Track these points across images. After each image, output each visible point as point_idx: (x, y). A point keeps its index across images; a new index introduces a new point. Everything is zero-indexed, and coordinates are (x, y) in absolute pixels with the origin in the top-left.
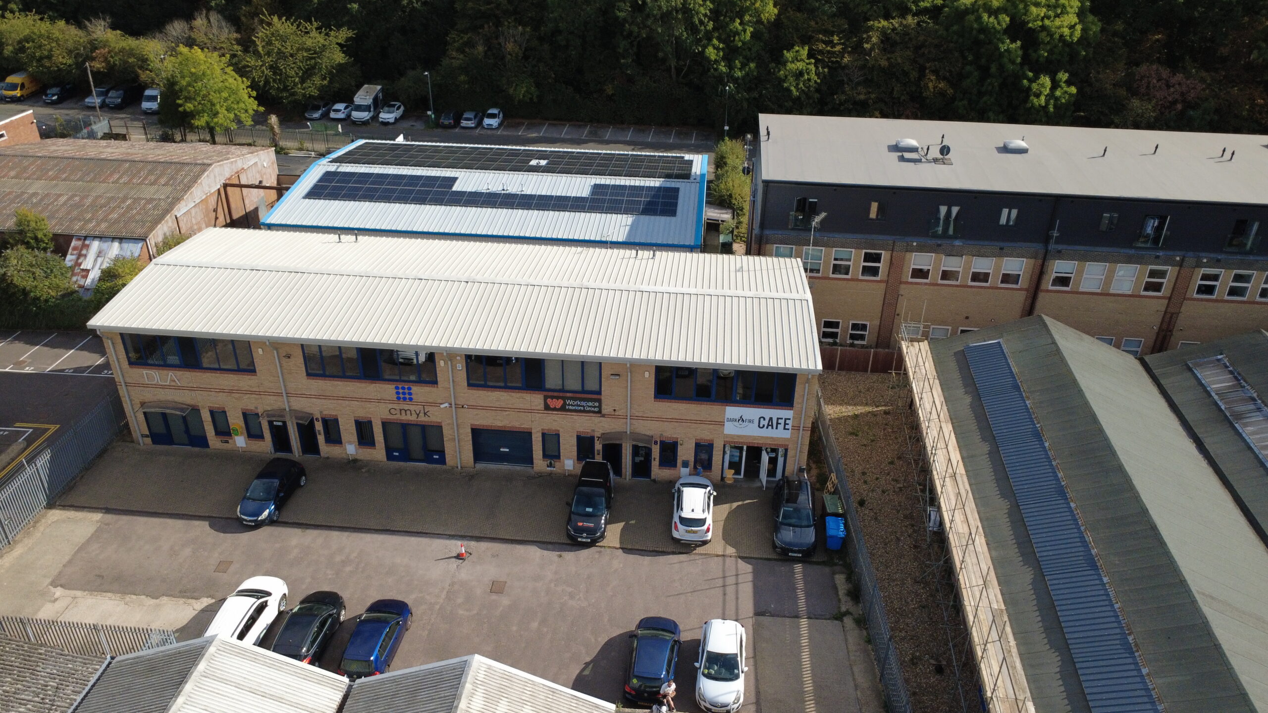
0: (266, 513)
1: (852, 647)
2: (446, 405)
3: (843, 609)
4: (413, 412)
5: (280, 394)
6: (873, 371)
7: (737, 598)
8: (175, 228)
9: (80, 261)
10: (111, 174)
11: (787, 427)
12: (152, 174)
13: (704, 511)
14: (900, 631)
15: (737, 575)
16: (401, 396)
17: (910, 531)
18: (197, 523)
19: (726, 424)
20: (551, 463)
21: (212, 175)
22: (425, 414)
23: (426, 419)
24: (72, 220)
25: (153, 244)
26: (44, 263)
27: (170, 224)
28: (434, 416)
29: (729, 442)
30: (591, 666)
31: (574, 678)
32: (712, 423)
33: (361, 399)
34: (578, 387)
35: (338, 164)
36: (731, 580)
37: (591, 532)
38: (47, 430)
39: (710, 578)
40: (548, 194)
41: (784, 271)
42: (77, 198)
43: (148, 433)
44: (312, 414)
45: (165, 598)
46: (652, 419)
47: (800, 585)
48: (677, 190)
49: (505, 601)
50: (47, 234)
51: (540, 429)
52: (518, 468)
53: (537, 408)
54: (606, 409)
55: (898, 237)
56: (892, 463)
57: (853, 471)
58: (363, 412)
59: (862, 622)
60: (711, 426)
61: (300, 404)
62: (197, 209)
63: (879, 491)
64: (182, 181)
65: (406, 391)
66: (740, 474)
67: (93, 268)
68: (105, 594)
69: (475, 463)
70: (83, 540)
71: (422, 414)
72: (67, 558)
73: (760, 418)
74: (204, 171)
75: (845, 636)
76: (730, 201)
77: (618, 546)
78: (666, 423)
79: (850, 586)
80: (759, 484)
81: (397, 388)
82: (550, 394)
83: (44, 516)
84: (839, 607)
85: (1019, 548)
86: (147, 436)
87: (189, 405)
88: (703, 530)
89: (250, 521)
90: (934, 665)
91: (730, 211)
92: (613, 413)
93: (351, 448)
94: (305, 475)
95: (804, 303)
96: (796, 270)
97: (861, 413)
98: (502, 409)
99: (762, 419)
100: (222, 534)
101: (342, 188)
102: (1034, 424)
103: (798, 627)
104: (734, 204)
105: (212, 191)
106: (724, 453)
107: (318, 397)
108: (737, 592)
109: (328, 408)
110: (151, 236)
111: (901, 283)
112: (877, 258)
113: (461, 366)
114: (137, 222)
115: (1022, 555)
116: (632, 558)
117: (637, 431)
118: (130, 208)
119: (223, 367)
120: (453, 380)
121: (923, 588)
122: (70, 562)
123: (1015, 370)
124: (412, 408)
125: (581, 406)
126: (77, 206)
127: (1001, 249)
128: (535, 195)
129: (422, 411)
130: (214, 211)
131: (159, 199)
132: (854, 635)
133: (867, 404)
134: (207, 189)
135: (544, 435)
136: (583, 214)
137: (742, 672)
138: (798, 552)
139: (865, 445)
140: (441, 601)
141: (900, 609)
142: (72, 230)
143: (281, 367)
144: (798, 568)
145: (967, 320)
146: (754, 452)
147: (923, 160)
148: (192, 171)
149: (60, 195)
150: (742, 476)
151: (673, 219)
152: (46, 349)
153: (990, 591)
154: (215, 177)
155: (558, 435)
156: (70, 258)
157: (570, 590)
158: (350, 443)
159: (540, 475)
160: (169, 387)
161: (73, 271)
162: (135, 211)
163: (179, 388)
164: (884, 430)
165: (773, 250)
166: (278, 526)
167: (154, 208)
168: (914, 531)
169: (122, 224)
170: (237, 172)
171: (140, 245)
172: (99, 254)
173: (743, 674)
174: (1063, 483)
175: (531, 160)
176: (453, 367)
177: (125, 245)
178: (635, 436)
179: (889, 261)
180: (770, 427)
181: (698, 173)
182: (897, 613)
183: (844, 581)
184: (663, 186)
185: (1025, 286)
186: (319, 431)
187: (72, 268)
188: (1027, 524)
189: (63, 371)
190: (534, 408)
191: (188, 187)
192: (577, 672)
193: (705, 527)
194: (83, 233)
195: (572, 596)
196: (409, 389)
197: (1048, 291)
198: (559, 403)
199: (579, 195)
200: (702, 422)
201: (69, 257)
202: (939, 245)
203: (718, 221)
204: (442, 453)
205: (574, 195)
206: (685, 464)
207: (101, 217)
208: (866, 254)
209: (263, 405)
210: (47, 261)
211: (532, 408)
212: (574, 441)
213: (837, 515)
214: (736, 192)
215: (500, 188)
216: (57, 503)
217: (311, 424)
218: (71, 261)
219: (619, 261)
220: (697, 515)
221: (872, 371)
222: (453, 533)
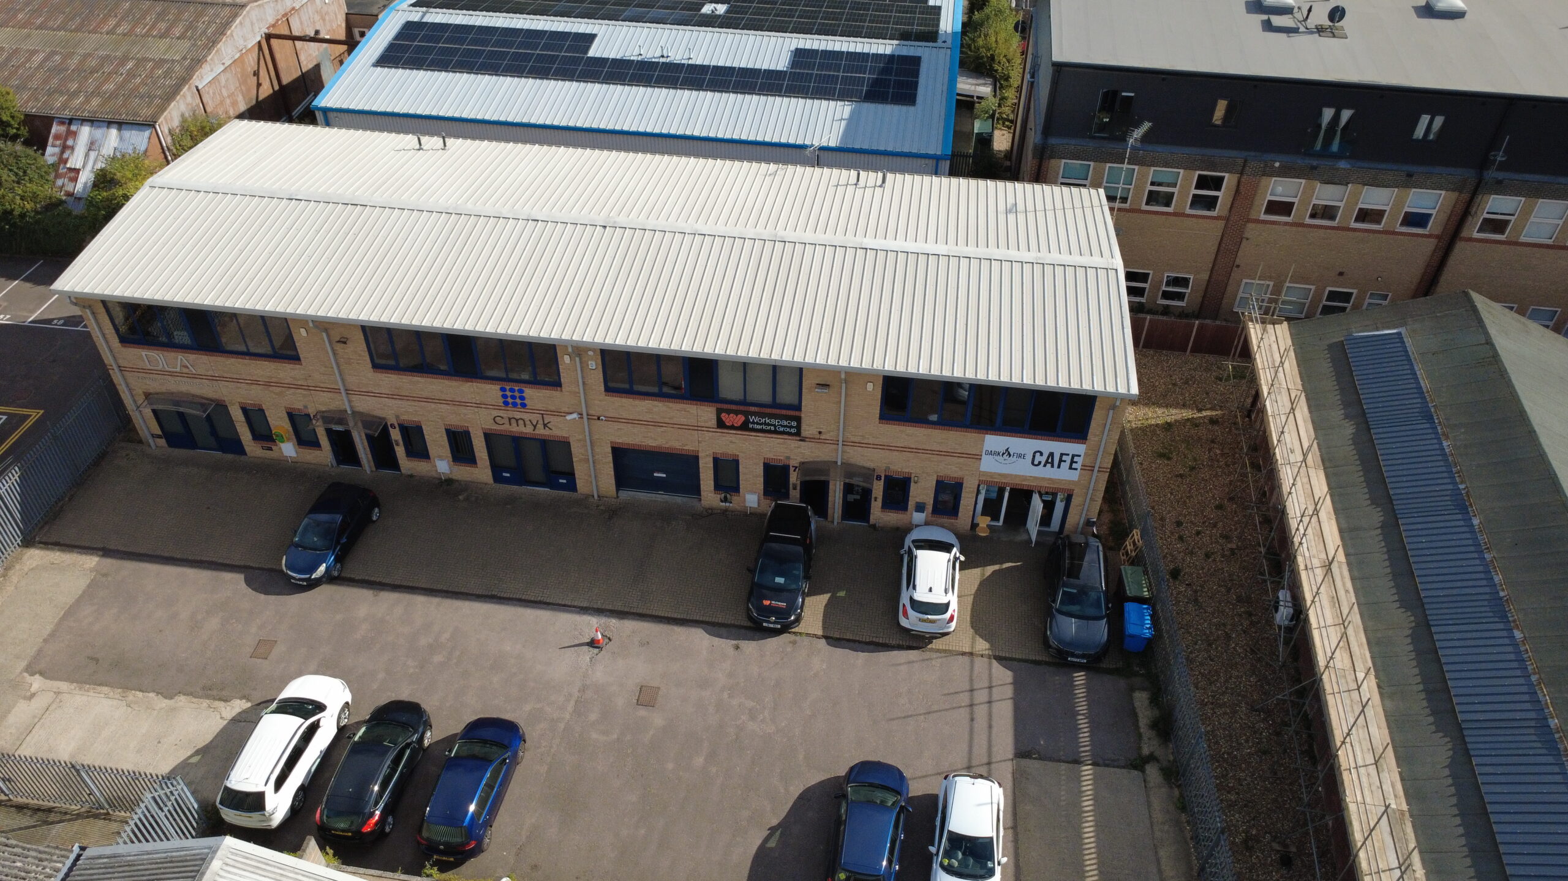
0: (322, 568)
1: (1158, 816)
2: (575, 416)
3: (1146, 751)
4: (528, 423)
5: (336, 391)
6: (1195, 350)
7: (990, 727)
8: (198, 105)
9: (65, 156)
10: (105, 20)
11: (1074, 465)
12: (163, 20)
13: (946, 591)
14: (1229, 792)
15: (990, 687)
16: (510, 400)
17: (1246, 623)
18: (228, 576)
19: (984, 457)
20: (725, 497)
21: (247, 22)
22: (545, 425)
23: (547, 432)
24: (51, 93)
25: (166, 131)
26: (12, 160)
27: (189, 99)
28: (559, 429)
29: (986, 483)
30: (778, 833)
31: (754, 852)
32: (962, 455)
33: (453, 402)
34: (766, 398)
35: (424, 9)
36: (981, 696)
37: (782, 614)
38: (26, 417)
39: (952, 691)
40: (728, 64)
41: (1079, 212)
42: (57, 58)
43: (160, 433)
44: (384, 419)
45: (182, 698)
46: (875, 446)
47: (1082, 707)
48: (916, 61)
49: (658, 720)
50: (16, 114)
51: (711, 452)
52: (678, 499)
53: (707, 425)
54: (807, 430)
55: (1253, 154)
56: (1220, 507)
57: (1162, 519)
58: (458, 418)
59: (1173, 774)
60: (962, 460)
61: (366, 405)
62: (228, 75)
63: (1201, 554)
64: (204, 32)
65: (517, 394)
66: (998, 520)
67: (84, 167)
68: (99, 688)
69: (618, 490)
70: (70, 600)
71: (540, 426)
72: (49, 628)
73: (1035, 453)
74: (235, 16)
75: (1148, 796)
76: (991, 66)
77: (820, 633)
78: (896, 453)
79: (1157, 713)
80: (1024, 537)
81: (503, 389)
82: (725, 406)
83: (18, 559)
84: (1140, 748)
85: (1429, 700)
86: (159, 437)
87: (211, 400)
88: (945, 619)
89: (300, 580)
90: (1278, 851)
91: (989, 81)
92: (818, 436)
93: (442, 465)
94: (378, 506)
95: (1112, 274)
96: (1098, 210)
97: (1176, 421)
98: (656, 424)
99: (1038, 454)
100: (262, 596)
101: (429, 50)
102: (1455, 484)
103: (1078, 779)
104: (996, 71)
105: (250, 46)
106: (978, 492)
107: (391, 396)
108: (990, 715)
109: (410, 413)
110: (161, 120)
111: (1249, 221)
112: (1217, 183)
113: (594, 364)
114: (142, 97)
115: (1434, 713)
116: (840, 653)
117: (852, 461)
118: (131, 74)
119: (253, 350)
120: (584, 383)
121: (1264, 720)
122: (52, 635)
123: (1425, 384)
124: (526, 417)
125: (771, 425)
126: (59, 69)
127: (1410, 175)
128: (709, 66)
129: (541, 422)
130: (254, 75)
131: (173, 61)
132: (1160, 797)
133: (1184, 406)
134: (241, 43)
135: (716, 461)
136: (778, 99)
137: (999, 864)
138: (1083, 656)
139: (1181, 476)
140: (568, 716)
141: (1228, 754)
142: (52, 109)
143: (335, 354)
144: (1080, 678)
145: (1341, 278)
146: (1021, 496)
147: (1302, 29)
148: (218, 16)
149: (34, 52)
150: (1001, 523)
151: (911, 109)
152: (28, 285)
153: (1385, 775)
154: (252, 24)
155: (736, 462)
156: (51, 152)
157: (750, 704)
158: (441, 458)
159: (710, 512)
160: (181, 374)
161: (57, 171)
162: (138, 80)
163: (194, 377)
164: (1210, 450)
165: (1060, 166)
166: (340, 585)
167: (166, 74)
168: (1252, 623)
169: (120, 101)
170: (286, 15)
171: (147, 133)
172: (92, 146)
173: (1000, 867)
174: (1502, 594)
175: (703, 5)
176: (584, 366)
177: (127, 134)
178: (850, 470)
179: (1234, 188)
180: (1049, 465)
181: (949, 30)
182: (1225, 760)
183: (1146, 702)
184: (896, 54)
185: (1437, 231)
186: (396, 441)
187: (55, 166)
188: (1443, 660)
189: (49, 321)
190: (703, 424)
191: (213, 42)
192: (759, 842)
193: (947, 616)
194: (67, 114)
195: (753, 717)
196: (521, 391)
197: (1471, 239)
198: (739, 420)
199: (772, 67)
200: (949, 454)
201: (50, 150)
202: (1314, 168)
203: (972, 97)
204: (571, 475)
205: (765, 67)
206: (920, 508)
207: (90, 90)
208: (1200, 176)
209: (316, 403)
210: (17, 157)
211: (699, 424)
212: (760, 470)
213: (1141, 600)
214: (1001, 50)
215: (658, 54)
216: (37, 539)
217: (385, 432)
218: (53, 155)
219: (831, 190)
220: (938, 598)
221: (1193, 351)
222: (585, 604)
